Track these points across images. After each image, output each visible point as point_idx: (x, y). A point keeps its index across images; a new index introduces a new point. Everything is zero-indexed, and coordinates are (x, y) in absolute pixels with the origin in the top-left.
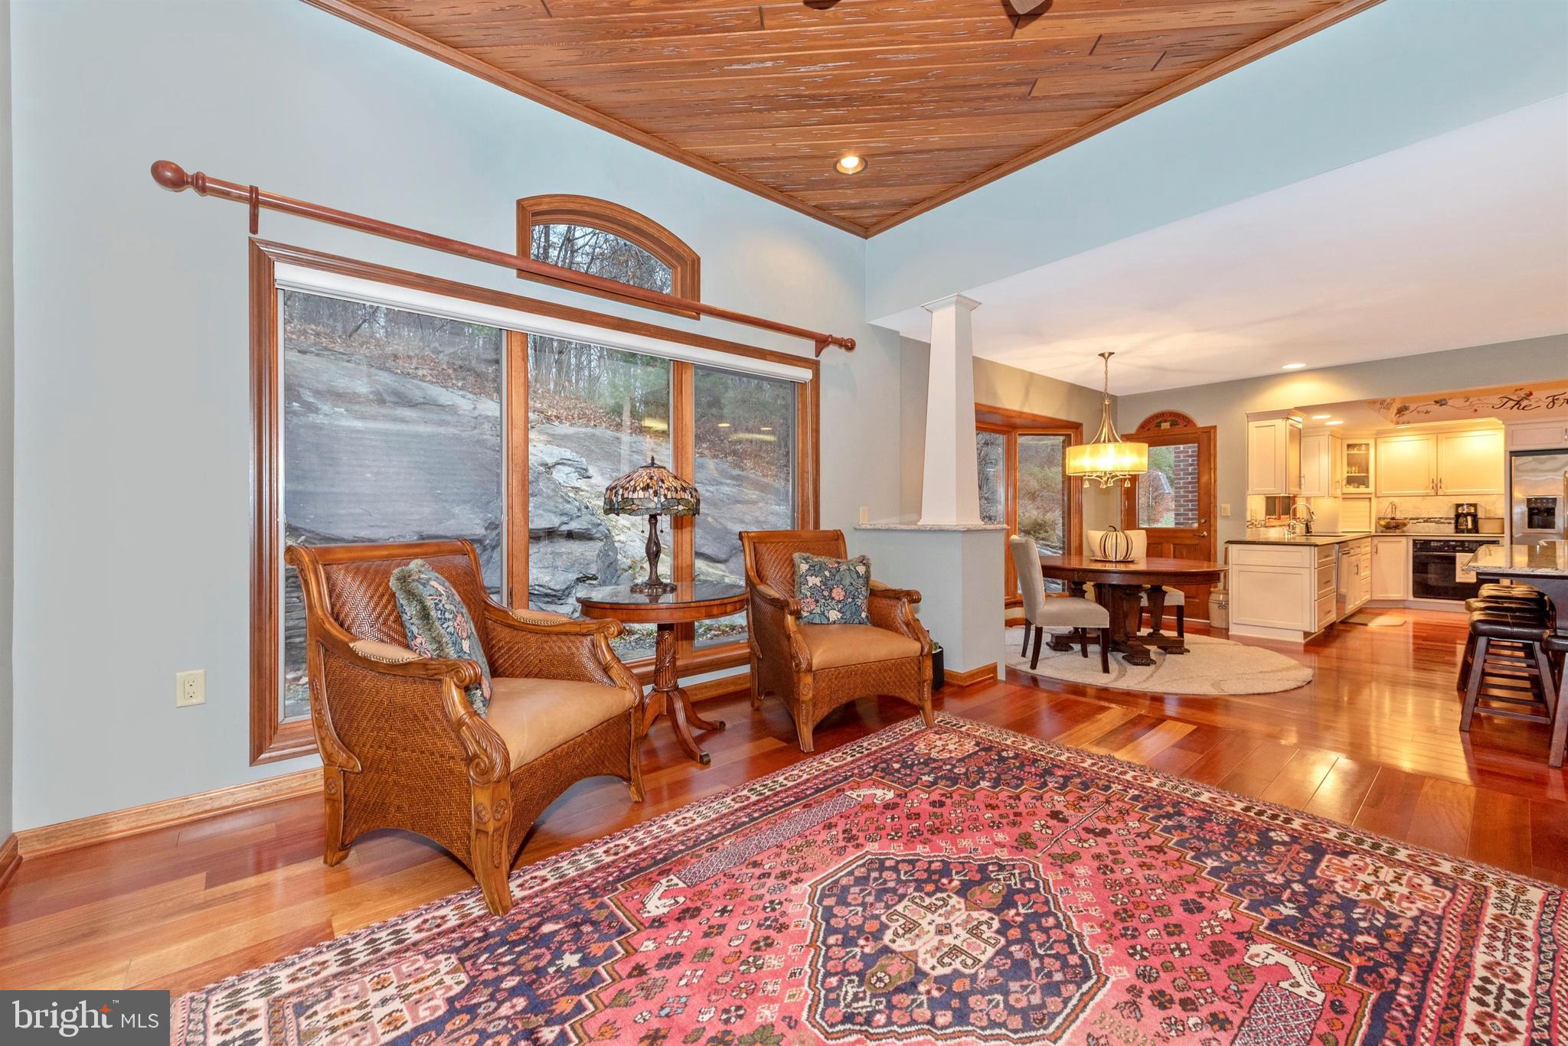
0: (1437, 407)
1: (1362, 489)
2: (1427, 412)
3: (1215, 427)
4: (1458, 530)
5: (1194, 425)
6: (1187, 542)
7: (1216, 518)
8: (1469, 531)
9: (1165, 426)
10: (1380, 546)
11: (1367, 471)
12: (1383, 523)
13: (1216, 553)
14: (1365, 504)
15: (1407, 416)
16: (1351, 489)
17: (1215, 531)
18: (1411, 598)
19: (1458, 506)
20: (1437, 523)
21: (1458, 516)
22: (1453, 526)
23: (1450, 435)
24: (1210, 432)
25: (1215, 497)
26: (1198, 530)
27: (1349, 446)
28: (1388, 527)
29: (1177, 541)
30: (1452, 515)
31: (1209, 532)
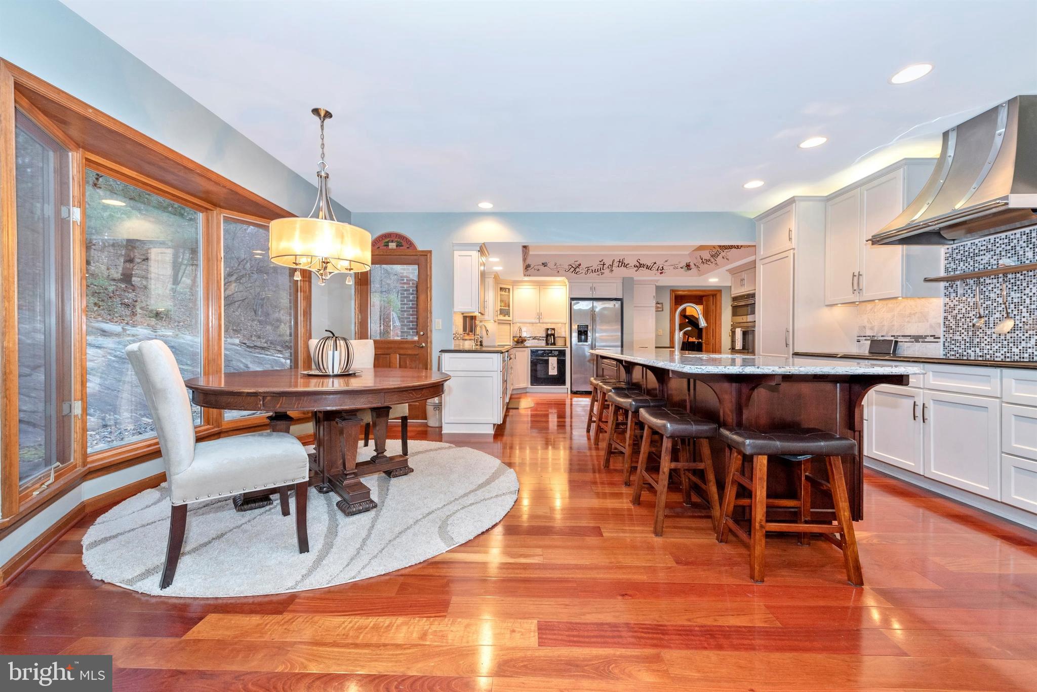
0: (542, 267)
1: (507, 318)
2: (538, 270)
3: (430, 252)
4: (547, 344)
5: (415, 248)
6: (410, 352)
7: (431, 331)
8: (551, 344)
9: (392, 245)
10: (517, 353)
11: (509, 306)
12: (516, 339)
13: (431, 361)
14: (507, 327)
15: (530, 271)
16: (501, 317)
17: (431, 342)
18: (530, 386)
19: (548, 329)
20: (538, 340)
21: (548, 335)
22: (544, 342)
23: (546, 287)
24: (427, 254)
25: (431, 313)
26: (418, 342)
27: (501, 289)
28: (518, 342)
29: (402, 352)
30: (544, 335)
31: (426, 343)
